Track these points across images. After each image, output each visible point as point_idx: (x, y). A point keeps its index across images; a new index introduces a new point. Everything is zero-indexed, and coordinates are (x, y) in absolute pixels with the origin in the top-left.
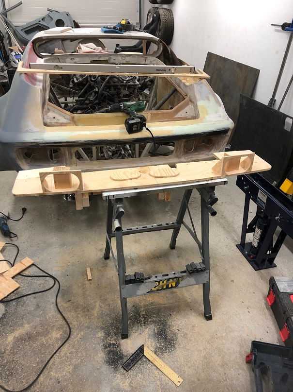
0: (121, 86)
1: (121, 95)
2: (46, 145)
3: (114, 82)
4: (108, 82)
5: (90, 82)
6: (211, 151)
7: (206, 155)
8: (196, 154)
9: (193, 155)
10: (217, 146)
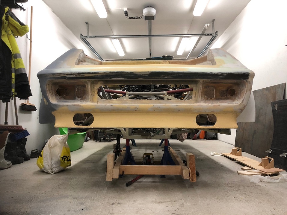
2: (72, 76)
6: (234, 100)
7: (229, 103)
8: (218, 102)
9: (214, 102)
10: (240, 96)
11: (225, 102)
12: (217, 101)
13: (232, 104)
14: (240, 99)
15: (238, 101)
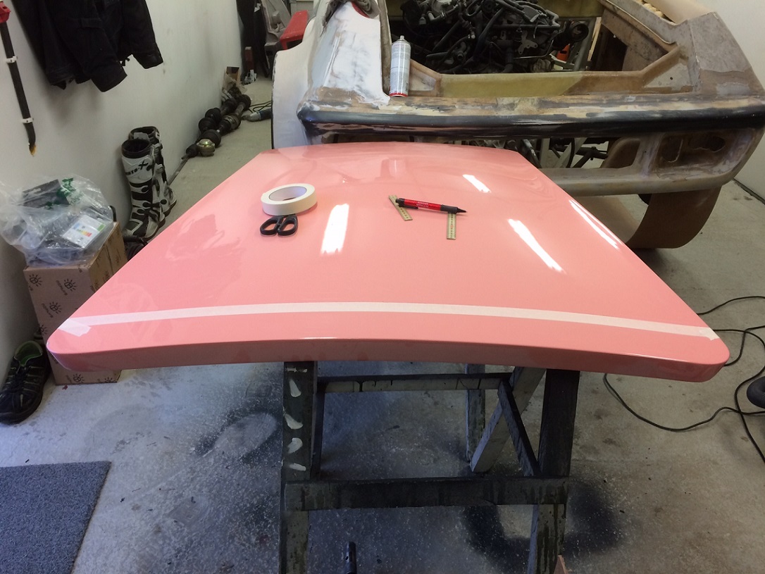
0: (523, 29)
1: (521, 50)
2: (385, 130)
3: (510, 22)
4: (498, 21)
5: (461, 21)
6: (716, 163)
7: (705, 171)
8: (683, 169)
9: (675, 170)
10: (731, 154)
11: (698, 169)
12: (683, 167)
13: (711, 173)
14: (731, 162)
15: (724, 164)
